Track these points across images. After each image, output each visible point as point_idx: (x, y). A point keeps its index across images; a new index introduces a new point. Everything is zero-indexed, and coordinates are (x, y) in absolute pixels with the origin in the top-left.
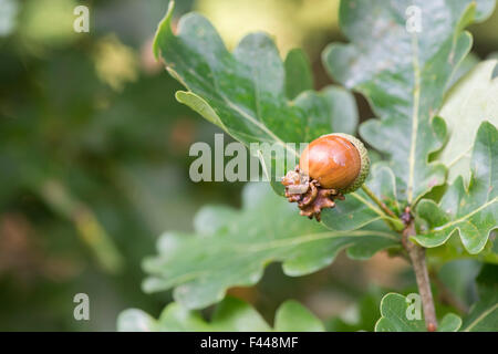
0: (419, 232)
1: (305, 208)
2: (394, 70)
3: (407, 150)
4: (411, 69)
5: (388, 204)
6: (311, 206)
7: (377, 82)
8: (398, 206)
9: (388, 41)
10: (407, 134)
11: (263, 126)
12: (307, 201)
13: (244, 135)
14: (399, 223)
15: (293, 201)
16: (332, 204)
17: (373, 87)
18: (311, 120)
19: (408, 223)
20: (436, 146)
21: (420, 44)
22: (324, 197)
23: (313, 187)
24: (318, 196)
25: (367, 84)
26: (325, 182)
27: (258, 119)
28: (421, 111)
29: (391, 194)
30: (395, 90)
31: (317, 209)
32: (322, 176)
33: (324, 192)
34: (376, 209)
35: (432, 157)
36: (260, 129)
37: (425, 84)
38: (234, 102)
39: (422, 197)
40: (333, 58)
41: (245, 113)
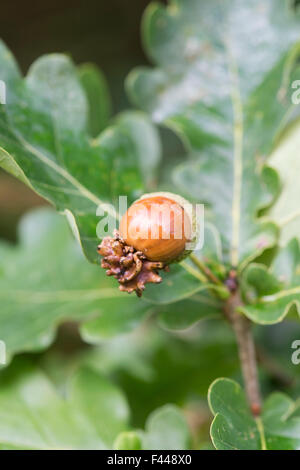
0: (245, 302)
1: (126, 284)
2: (209, 101)
3: (229, 201)
4: (228, 101)
5: (210, 267)
6: (133, 282)
7: (190, 116)
8: (222, 270)
9: (203, 66)
10: (229, 181)
11: (65, 173)
12: (129, 276)
13: (46, 186)
14: (224, 290)
15: (112, 274)
16: (158, 279)
17: (186, 123)
18: (118, 162)
19: (233, 291)
20: (265, 200)
21: (241, 72)
22: (149, 271)
23: (138, 261)
24: (143, 270)
25: (179, 118)
26: (151, 254)
27: (58, 163)
28: (245, 154)
29: (214, 257)
30: (212, 127)
31: (141, 285)
32: (149, 248)
33: (149, 265)
34: (196, 273)
35: (261, 212)
36: (61, 176)
37: (249, 123)
38: (31, 143)
39: (251, 262)
40: (138, 86)
41: (44, 157)
